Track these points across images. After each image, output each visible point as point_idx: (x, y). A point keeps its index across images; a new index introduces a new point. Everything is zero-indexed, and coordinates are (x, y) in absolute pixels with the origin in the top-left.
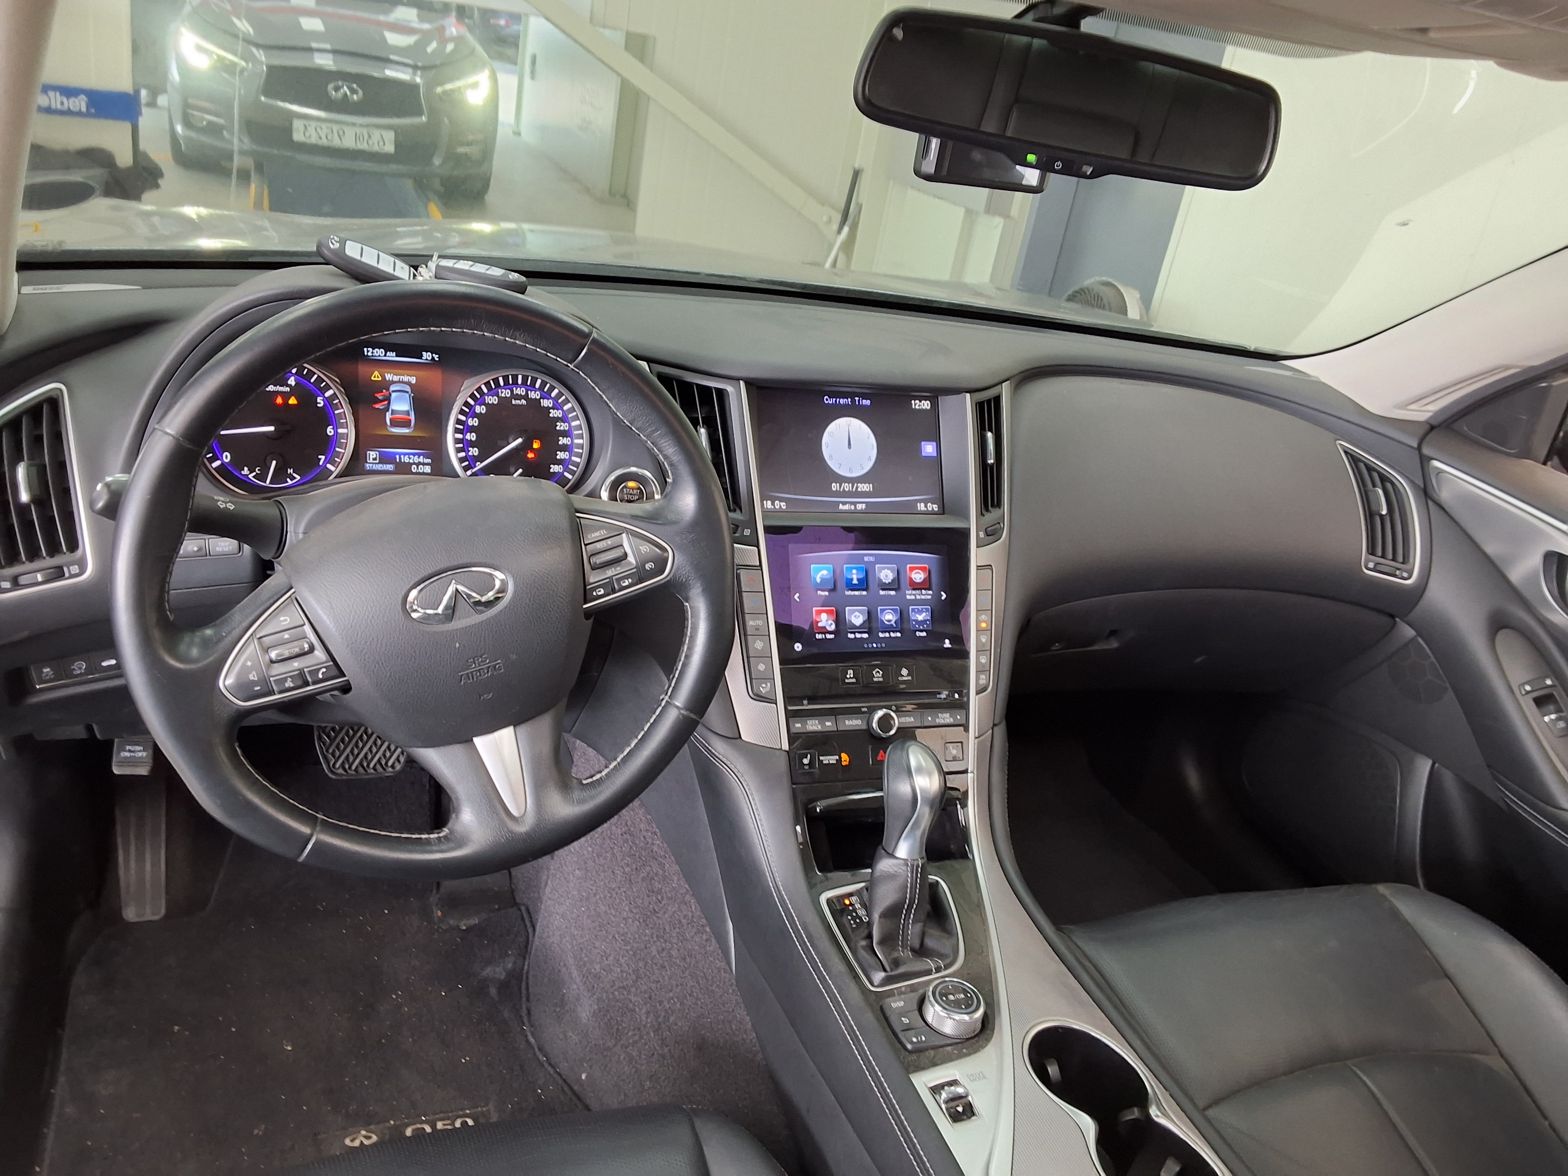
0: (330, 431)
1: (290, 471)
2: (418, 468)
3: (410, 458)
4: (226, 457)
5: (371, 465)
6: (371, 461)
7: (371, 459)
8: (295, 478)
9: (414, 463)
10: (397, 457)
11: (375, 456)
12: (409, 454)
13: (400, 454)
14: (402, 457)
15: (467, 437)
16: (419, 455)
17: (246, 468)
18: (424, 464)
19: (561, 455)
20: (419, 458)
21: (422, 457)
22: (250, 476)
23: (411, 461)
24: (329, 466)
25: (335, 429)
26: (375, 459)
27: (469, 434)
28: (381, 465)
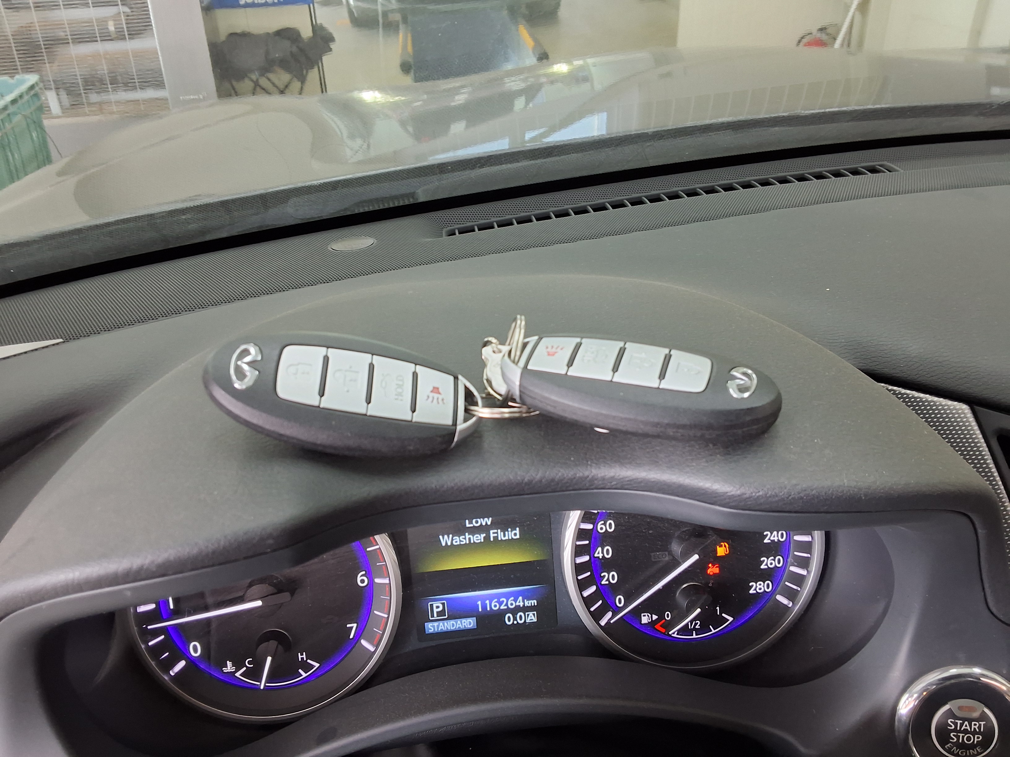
0: (362, 580)
1: (302, 656)
2: (515, 619)
3: (501, 603)
4: (195, 650)
5: (436, 624)
6: (436, 617)
7: (435, 615)
8: (313, 666)
9: (508, 610)
10: (479, 603)
11: (441, 609)
12: (498, 596)
13: (483, 598)
14: (488, 602)
15: (596, 555)
16: (516, 596)
17: (229, 664)
18: (525, 609)
19: (768, 563)
20: (515, 600)
21: (520, 598)
22: (238, 674)
23: (503, 607)
24: (364, 642)
25: (369, 575)
26: (440, 614)
27: (600, 549)
28: (452, 622)
